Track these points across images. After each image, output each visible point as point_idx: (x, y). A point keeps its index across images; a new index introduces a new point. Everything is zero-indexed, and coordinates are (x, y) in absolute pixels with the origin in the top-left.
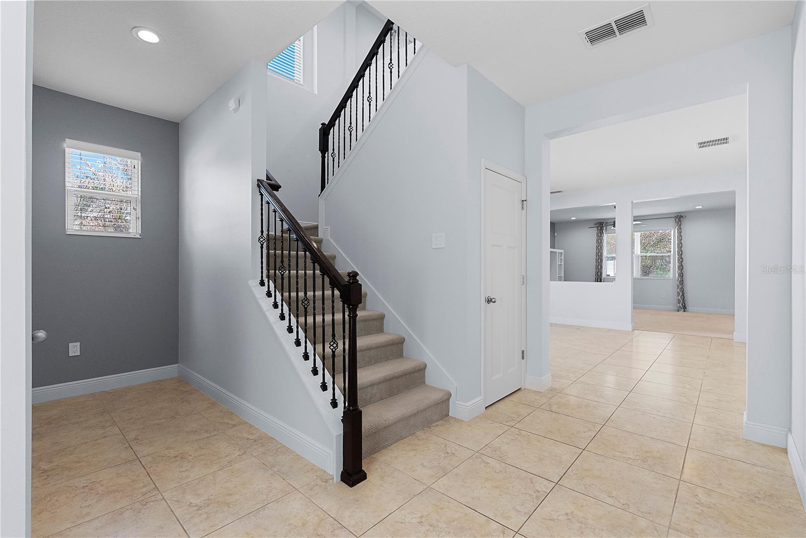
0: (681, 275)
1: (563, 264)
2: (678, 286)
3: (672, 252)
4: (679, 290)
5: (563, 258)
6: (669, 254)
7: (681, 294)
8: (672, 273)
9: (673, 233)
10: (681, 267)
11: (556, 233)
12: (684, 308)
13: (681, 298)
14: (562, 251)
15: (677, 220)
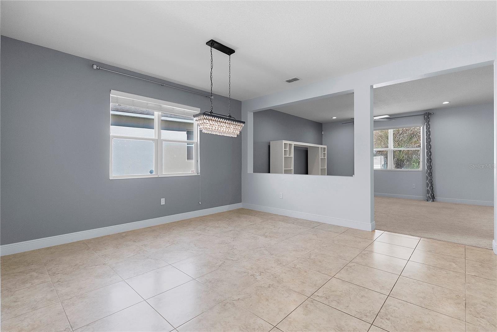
0: (430, 167)
1: (326, 157)
2: (427, 178)
3: (422, 147)
4: (428, 181)
5: (326, 152)
6: (419, 149)
7: (430, 185)
8: (422, 167)
9: (422, 130)
10: (430, 160)
11: (323, 132)
12: (433, 198)
13: (430, 188)
14: (326, 147)
15: (426, 117)
